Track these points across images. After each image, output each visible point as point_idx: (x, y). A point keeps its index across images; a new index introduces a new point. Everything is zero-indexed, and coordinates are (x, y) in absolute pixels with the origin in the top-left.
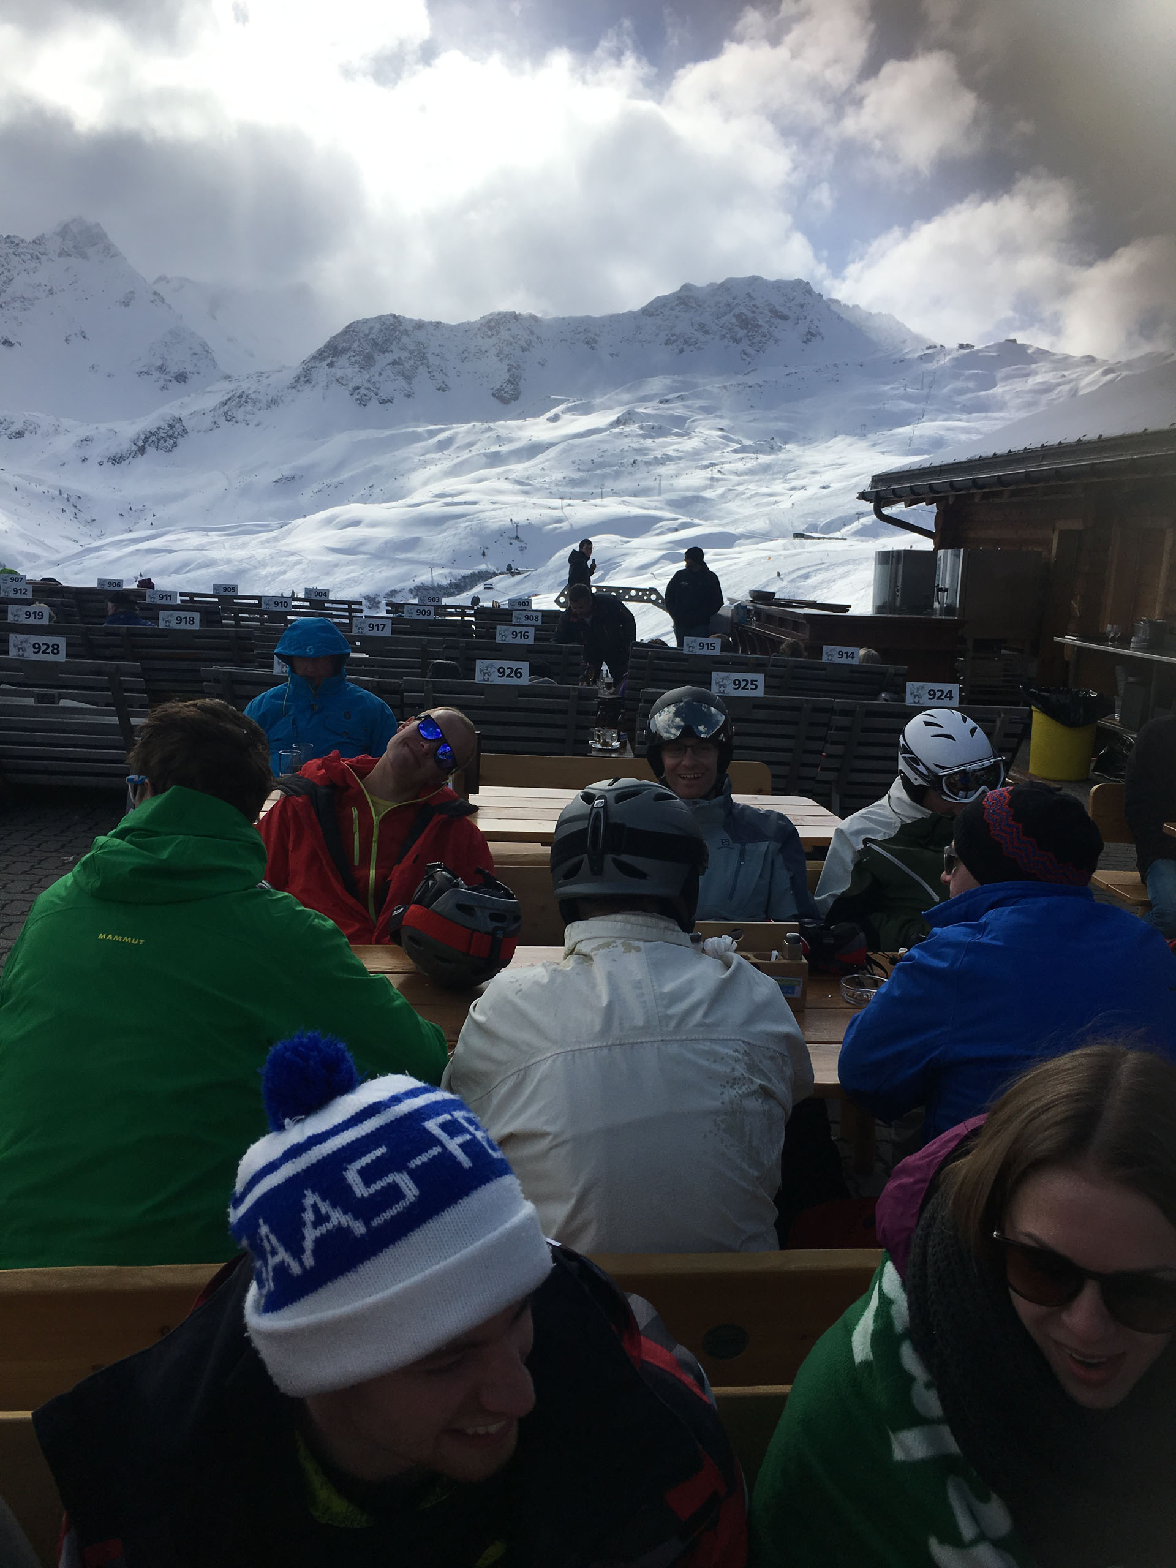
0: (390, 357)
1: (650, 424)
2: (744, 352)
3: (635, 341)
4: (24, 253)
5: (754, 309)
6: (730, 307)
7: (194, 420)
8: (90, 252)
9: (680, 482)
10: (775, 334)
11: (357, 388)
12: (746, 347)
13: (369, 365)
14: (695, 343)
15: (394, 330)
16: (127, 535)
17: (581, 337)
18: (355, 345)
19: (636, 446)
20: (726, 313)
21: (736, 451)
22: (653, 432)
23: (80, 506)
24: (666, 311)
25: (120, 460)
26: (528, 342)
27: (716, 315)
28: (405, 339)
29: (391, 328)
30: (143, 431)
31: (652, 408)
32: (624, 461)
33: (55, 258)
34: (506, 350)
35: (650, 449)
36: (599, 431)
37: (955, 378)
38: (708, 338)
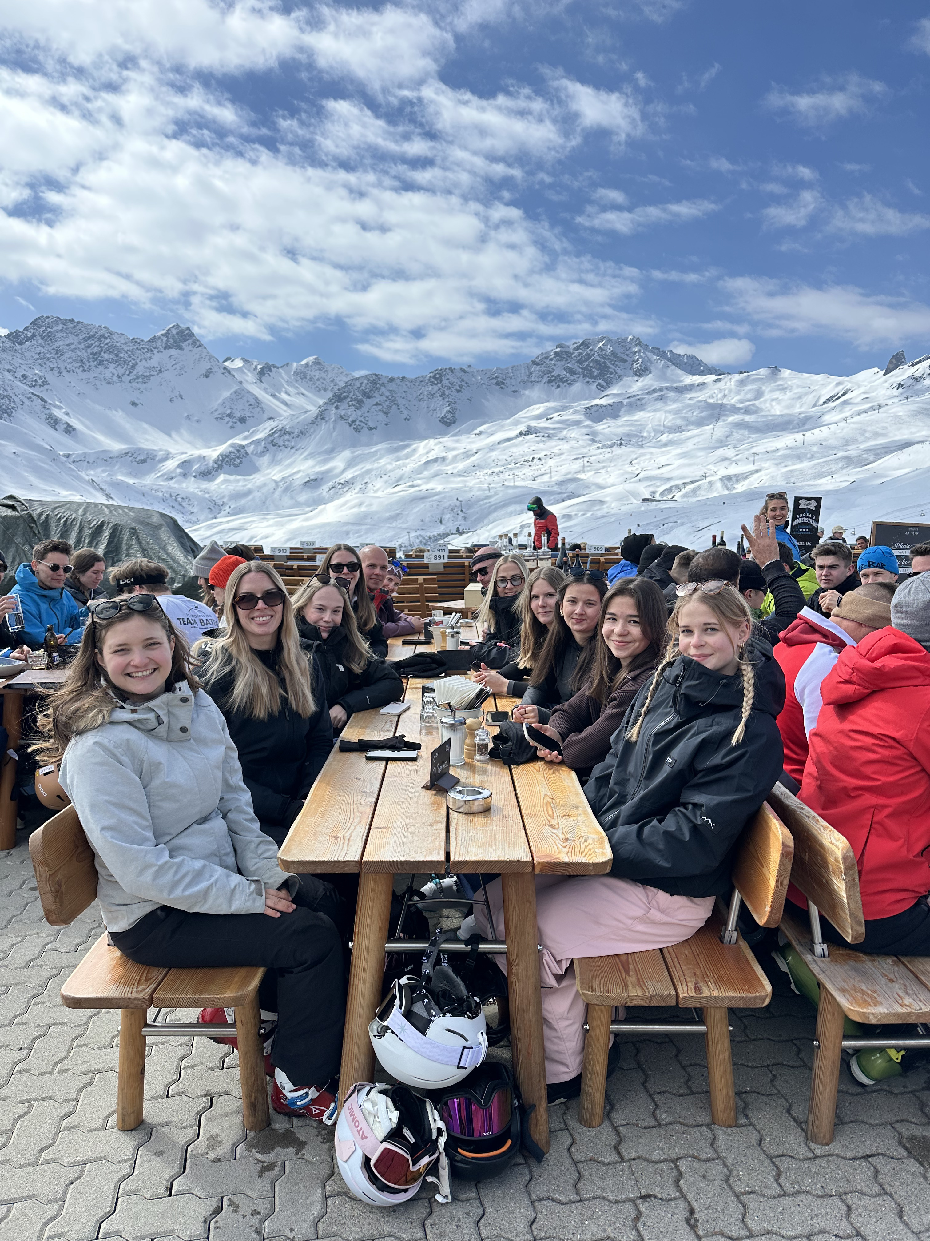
0: (373, 401)
1: (542, 434)
2: (599, 384)
3: (529, 382)
4: (143, 348)
5: (604, 357)
6: (588, 356)
7: (252, 446)
8: (184, 345)
9: (564, 469)
10: (619, 371)
11: (354, 421)
12: (600, 381)
13: (361, 406)
14: (567, 380)
15: (376, 383)
16: (214, 521)
17: (494, 381)
18: (352, 394)
19: (533, 448)
20: (586, 360)
21: (598, 448)
22: (543, 439)
23: (184, 504)
24: (547, 361)
25: (207, 474)
26: (461, 386)
27: (580, 362)
28: (383, 389)
29: (374, 382)
30: (221, 455)
31: (543, 423)
32: (526, 458)
33: (162, 350)
34: (447, 392)
35: (542, 450)
36: (509, 440)
37: (738, 393)
38: (575, 377)
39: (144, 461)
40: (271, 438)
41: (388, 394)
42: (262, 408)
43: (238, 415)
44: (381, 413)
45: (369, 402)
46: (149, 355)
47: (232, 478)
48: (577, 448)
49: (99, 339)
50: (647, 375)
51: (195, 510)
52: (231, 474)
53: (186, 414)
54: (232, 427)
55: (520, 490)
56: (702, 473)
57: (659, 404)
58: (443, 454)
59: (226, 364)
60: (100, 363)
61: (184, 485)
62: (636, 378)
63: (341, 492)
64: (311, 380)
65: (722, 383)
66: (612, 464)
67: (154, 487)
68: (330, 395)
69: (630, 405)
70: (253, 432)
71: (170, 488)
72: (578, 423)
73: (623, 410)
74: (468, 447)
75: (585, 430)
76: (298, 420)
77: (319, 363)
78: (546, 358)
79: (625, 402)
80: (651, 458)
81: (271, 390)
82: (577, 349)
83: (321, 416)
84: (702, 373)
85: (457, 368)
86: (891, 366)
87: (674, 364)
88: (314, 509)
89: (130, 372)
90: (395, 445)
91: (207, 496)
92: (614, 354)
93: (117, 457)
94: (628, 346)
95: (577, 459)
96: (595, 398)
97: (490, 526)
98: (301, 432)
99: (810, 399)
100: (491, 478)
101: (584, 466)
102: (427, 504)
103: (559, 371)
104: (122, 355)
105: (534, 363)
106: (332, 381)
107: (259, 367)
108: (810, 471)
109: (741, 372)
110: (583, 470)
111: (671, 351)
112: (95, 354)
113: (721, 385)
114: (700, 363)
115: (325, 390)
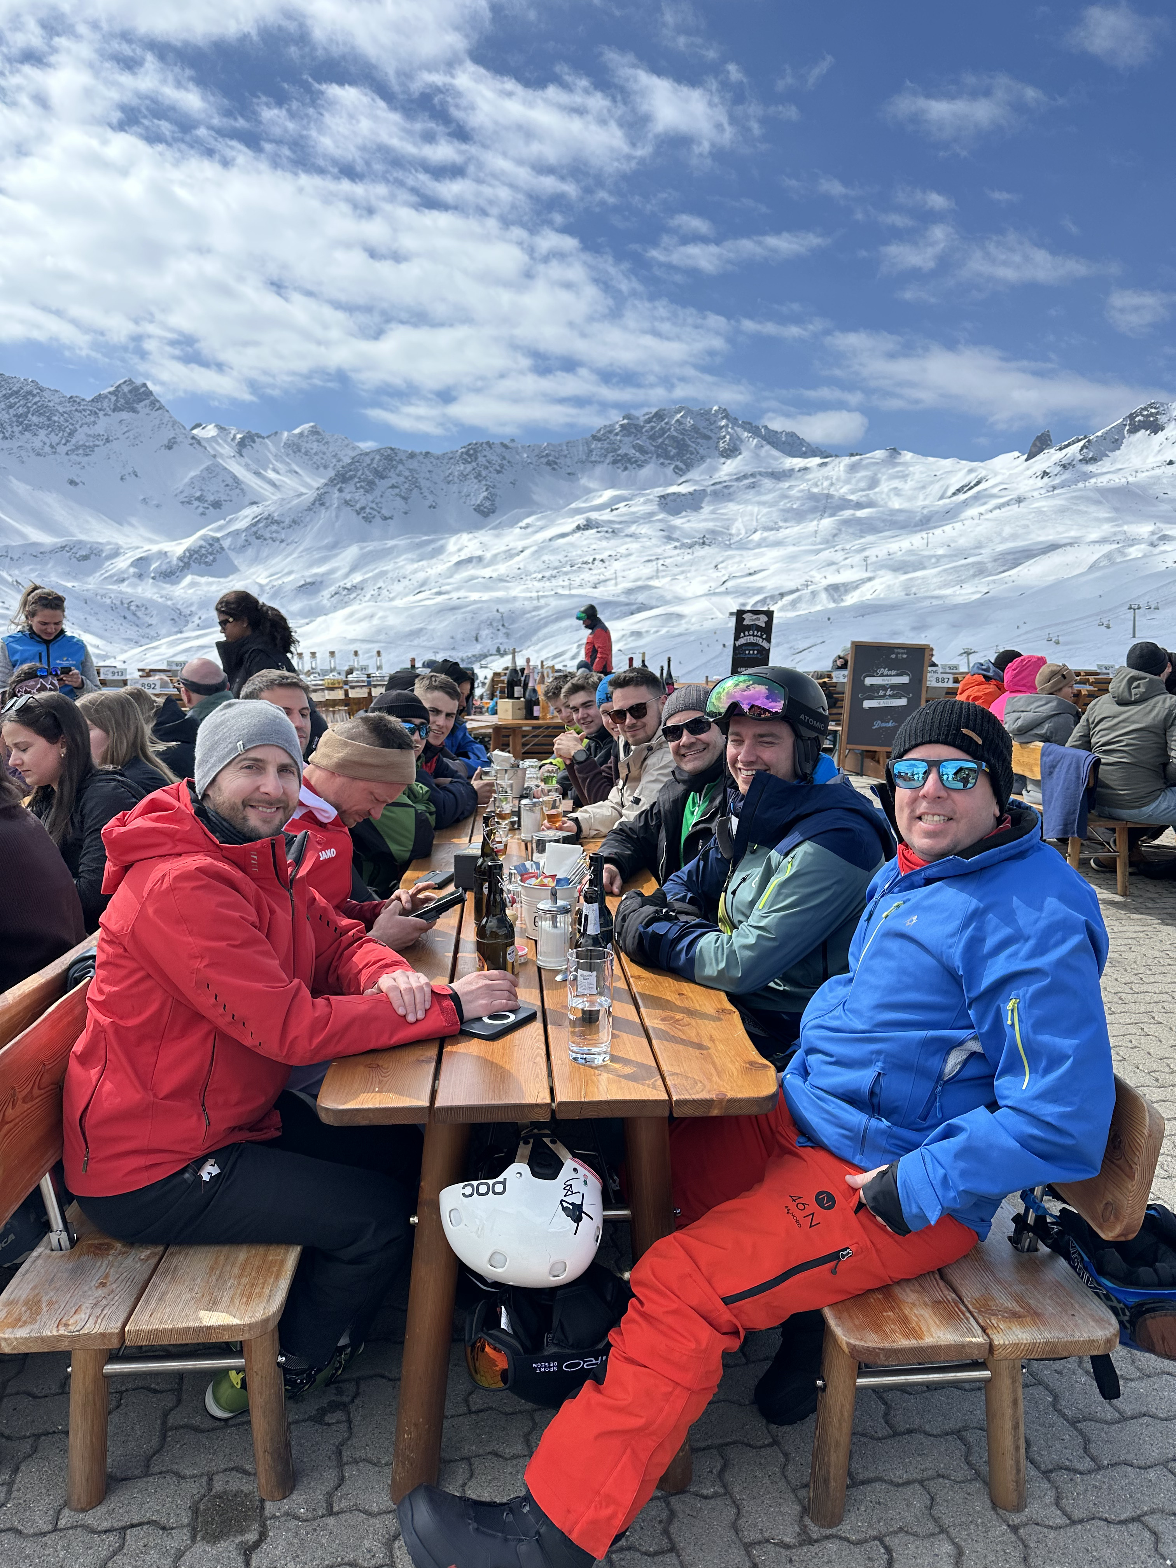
0: (388, 483)
1: (605, 529)
2: (676, 467)
3: (587, 462)
4: (84, 410)
5: (683, 432)
6: (663, 431)
7: (229, 539)
8: (139, 406)
9: (632, 574)
10: (701, 451)
11: (363, 508)
12: (678, 463)
13: (372, 489)
14: (636, 461)
15: (391, 460)
16: (179, 636)
17: (544, 460)
18: (360, 473)
19: (594, 547)
20: (661, 436)
21: (676, 547)
22: (607, 535)
23: (139, 614)
24: (612, 437)
25: (170, 575)
26: (501, 466)
27: (652, 438)
28: (400, 467)
29: (389, 458)
30: (188, 550)
31: (605, 516)
32: (585, 559)
33: (110, 412)
34: (484, 473)
35: (605, 549)
36: (563, 535)
37: (847, 482)
38: (647, 457)
39: (86, 558)
40: (254, 529)
41: (407, 473)
42: (242, 490)
43: (211, 498)
44: (398, 498)
45: (382, 484)
46: (92, 419)
47: (203, 580)
48: (649, 548)
49: (25, 397)
50: (736, 456)
51: (153, 621)
52: (202, 576)
53: (142, 497)
54: (203, 514)
55: (576, 600)
56: (802, 581)
57: (750, 495)
58: (479, 553)
59: (195, 432)
60: (27, 428)
61: (139, 590)
62: (723, 460)
63: (346, 599)
64: (306, 454)
65: (829, 467)
66: (693, 568)
67: (100, 591)
68: (331, 473)
69: (715, 493)
70: (230, 521)
71: (121, 592)
72: (648, 517)
73: (707, 499)
74: (511, 545)
75: (660, 526)
76: (289, 506)
77: (317, 433)
78: (610, 432)
79: (709, 490)
80: (740, 562)
81: (254, 466)
82: (649, 421)
83: (320, 501)
84: (804, 455)
85: (497, 442)
86: (1034, 450)
87: (769, 443)
88: (312, 621)
89: (67, 441)
90: (418, 540)
91: (169, 603)
92: (695, 428)
93: (51, 552)
94: (713, 418)
95: (649, 561)
96: (672, 485)
97: (540, 645)
98: (294, 522)
99: (935, 489)
100: (541, 584)
101: (658, 571)
102: (459, 616)
103: (626, 449)
104: (56, 418)
105: (594, 438)
106: (335, 456)
107: (239, 436)
108: (935, 580)
109: (852, 455)
110: (656, 575)
111: (766, 427)
112: (21, 416)
113: (825, 471)
114: (802, 442)
115: (325, 467)
